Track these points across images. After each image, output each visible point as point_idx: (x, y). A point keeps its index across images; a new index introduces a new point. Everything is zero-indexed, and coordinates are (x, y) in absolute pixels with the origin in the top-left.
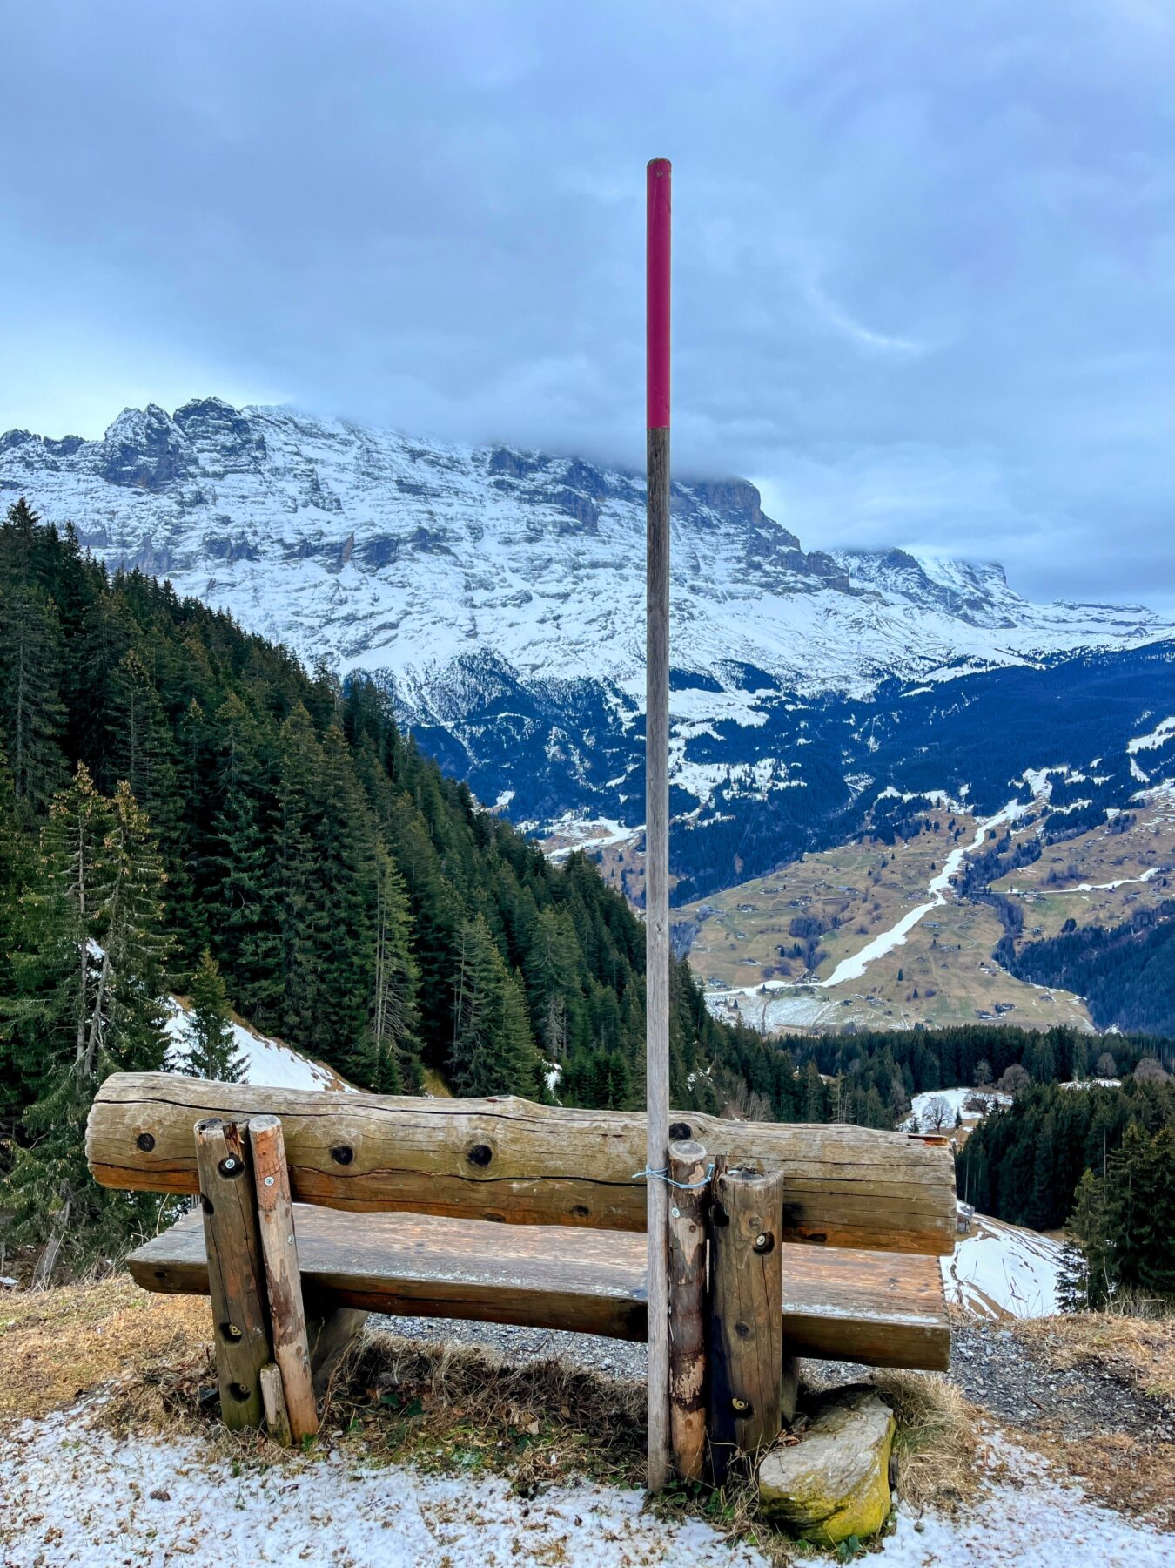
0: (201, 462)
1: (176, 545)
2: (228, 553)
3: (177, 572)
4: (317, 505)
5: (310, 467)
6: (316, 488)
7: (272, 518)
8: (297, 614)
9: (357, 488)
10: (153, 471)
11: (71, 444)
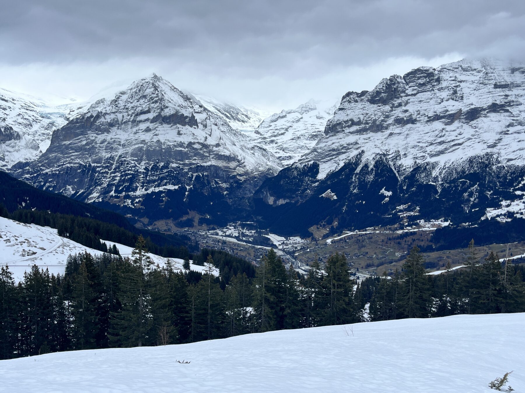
0: (407, 92)
1: (386, 122)
2: (403, 122)
3: (383, 131)
4: (453, 99)
5: (458, 84)
6: (455, 92)
7: (429, 107)
8: (419, 142)
9: (475, 90)
10: (385, 98)
11: (364, 93)
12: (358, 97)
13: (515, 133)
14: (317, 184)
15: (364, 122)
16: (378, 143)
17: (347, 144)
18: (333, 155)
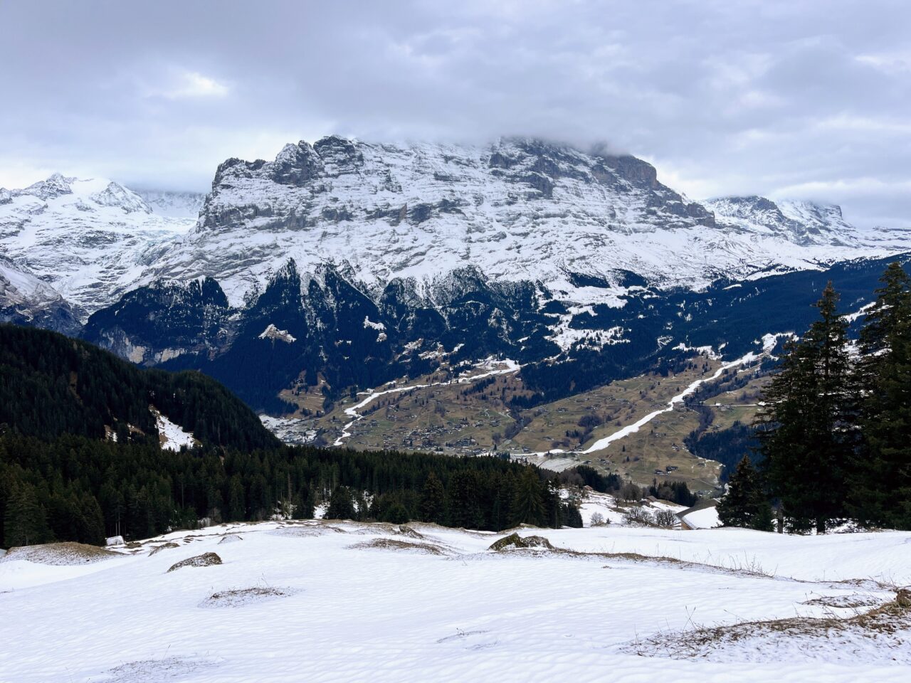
0: (326, 169)
1: (308, 214)
2: (335, 217)
3: (308, 228)
4: (388, 189)
5: (387, 169)
6: (389, 180)
7: (363, 197)
8: (369, 249)
9: (412, 179)
10: (299, 176)
11: (259, 164)
12: (250, 169)
13: (478, 241)
14: (236, 316)
15: (275, 212)
16: (310, 247)
17: (261, 248)
18: (237, 266)
